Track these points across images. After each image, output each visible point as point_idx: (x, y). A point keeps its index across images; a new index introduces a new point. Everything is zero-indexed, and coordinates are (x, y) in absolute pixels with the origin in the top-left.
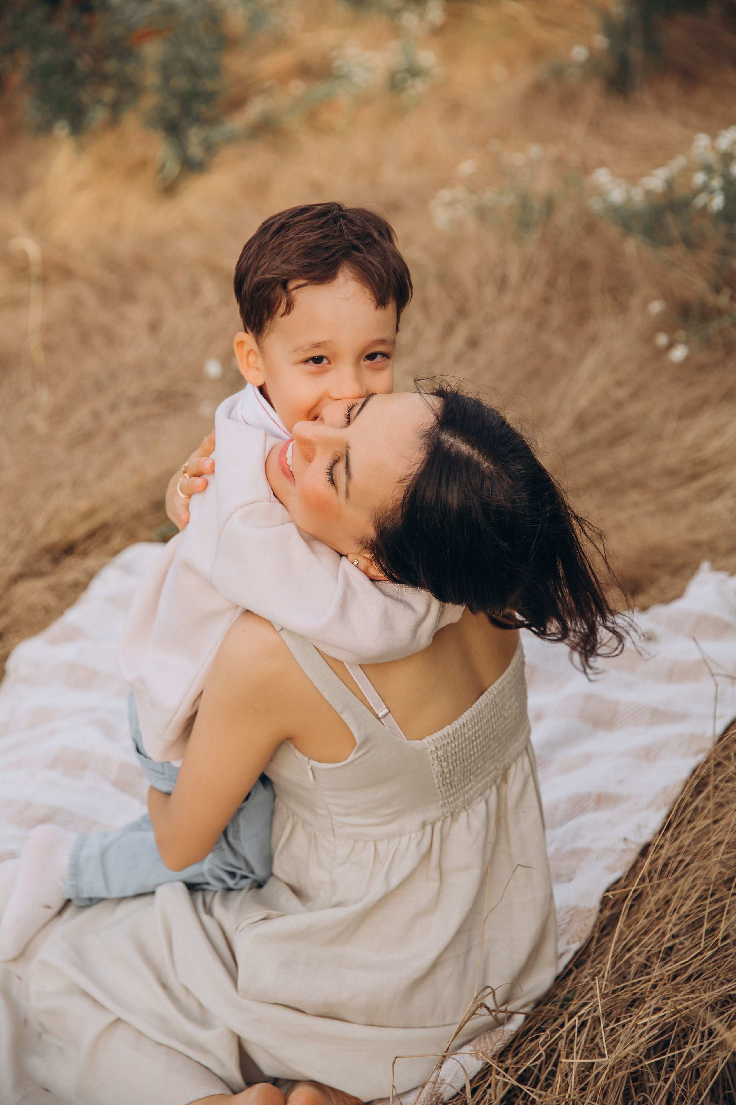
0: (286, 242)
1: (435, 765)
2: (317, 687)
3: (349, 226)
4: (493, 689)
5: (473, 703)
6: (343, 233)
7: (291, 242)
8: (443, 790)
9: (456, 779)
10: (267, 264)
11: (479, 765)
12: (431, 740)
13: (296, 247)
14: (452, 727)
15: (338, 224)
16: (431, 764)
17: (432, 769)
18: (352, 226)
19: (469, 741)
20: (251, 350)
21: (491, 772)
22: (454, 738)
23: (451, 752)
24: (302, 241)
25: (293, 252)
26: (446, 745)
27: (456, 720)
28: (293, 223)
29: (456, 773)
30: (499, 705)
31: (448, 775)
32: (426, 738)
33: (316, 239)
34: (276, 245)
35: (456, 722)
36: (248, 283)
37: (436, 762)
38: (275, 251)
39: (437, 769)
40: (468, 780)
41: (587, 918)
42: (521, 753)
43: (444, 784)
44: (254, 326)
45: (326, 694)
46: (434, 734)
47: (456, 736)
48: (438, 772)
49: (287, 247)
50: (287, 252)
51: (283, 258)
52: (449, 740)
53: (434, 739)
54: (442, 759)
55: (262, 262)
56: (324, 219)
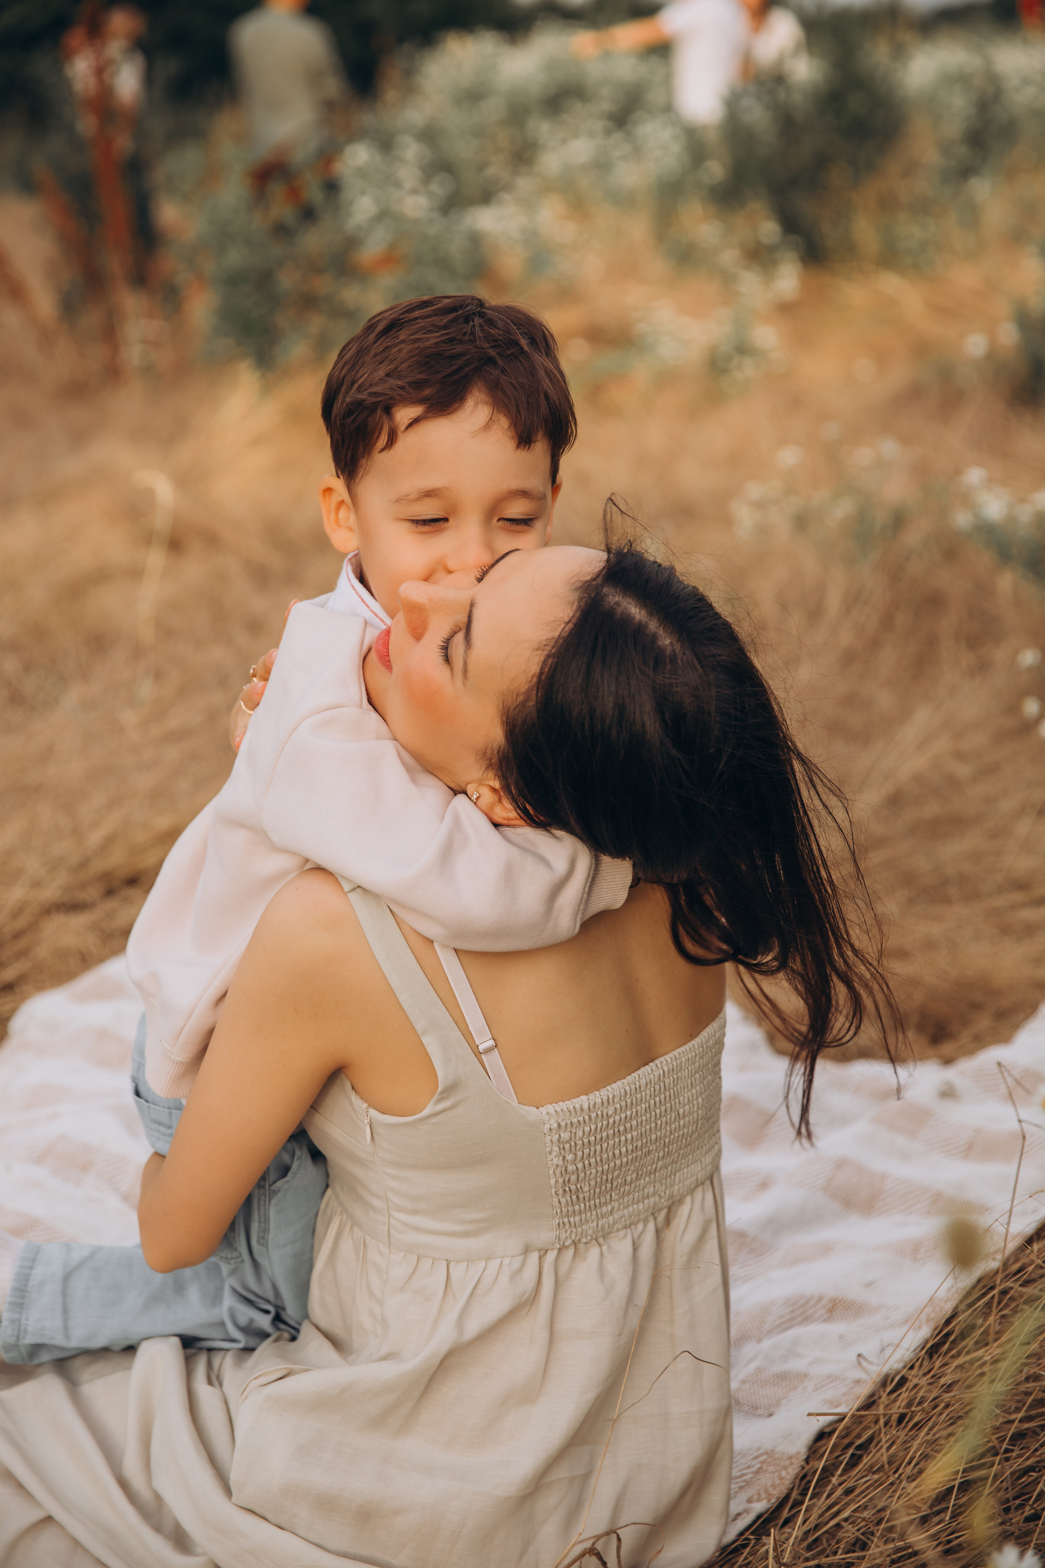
0: (395, 345)
1: (554, 1154)
2: (392, 985)
3: (486, 328)
4: (664, 1063)
5: (630, 1074)
6: (475, 337)
7: (402, 346)
8: (563, 1200)
9: (586, 1189)
10: (365, 376)
11: (629, 1178)
12: (552, 1111)
13: (408, 353)
14: (589, 1099)
15: (471, 323)
16: (548, 1149)
17: (549, 1159)
18: (490, 328)
19: (614, 1130)
20: (343, 502)
21: (648, 1197)
22: (590, 1117)
23: (581, 1139)
24: (416, 345)
25: (402, 361)
26: (574, 1126)
27: (598, 1090)
28: (407, 319)
29: (587, 1179)
30: (669, 1089)
31: (574, 1177)
32: (545, 1107)
33: (436, 343)
34: (381, 350)
35: (597, 1093)
36: (340, 402)
37: (556, 1149)
38: (378, 358)
39: (555, 1161)
40: (608, 1197)
41: (785, 1468)
42: (703, 1183)
43: (564, 1191)
44: (346, 465)
45: (403, 999)
46: (558, 1104)
47: (594, 1115)
48: (557, 1166)
49: (396, 352)
50: (395, 359)
51: (390, 367)
52: (581, 1119)
53: (559, 1110)
54: (567, 1146)
55: (361, 372)
56: (452, 316)
